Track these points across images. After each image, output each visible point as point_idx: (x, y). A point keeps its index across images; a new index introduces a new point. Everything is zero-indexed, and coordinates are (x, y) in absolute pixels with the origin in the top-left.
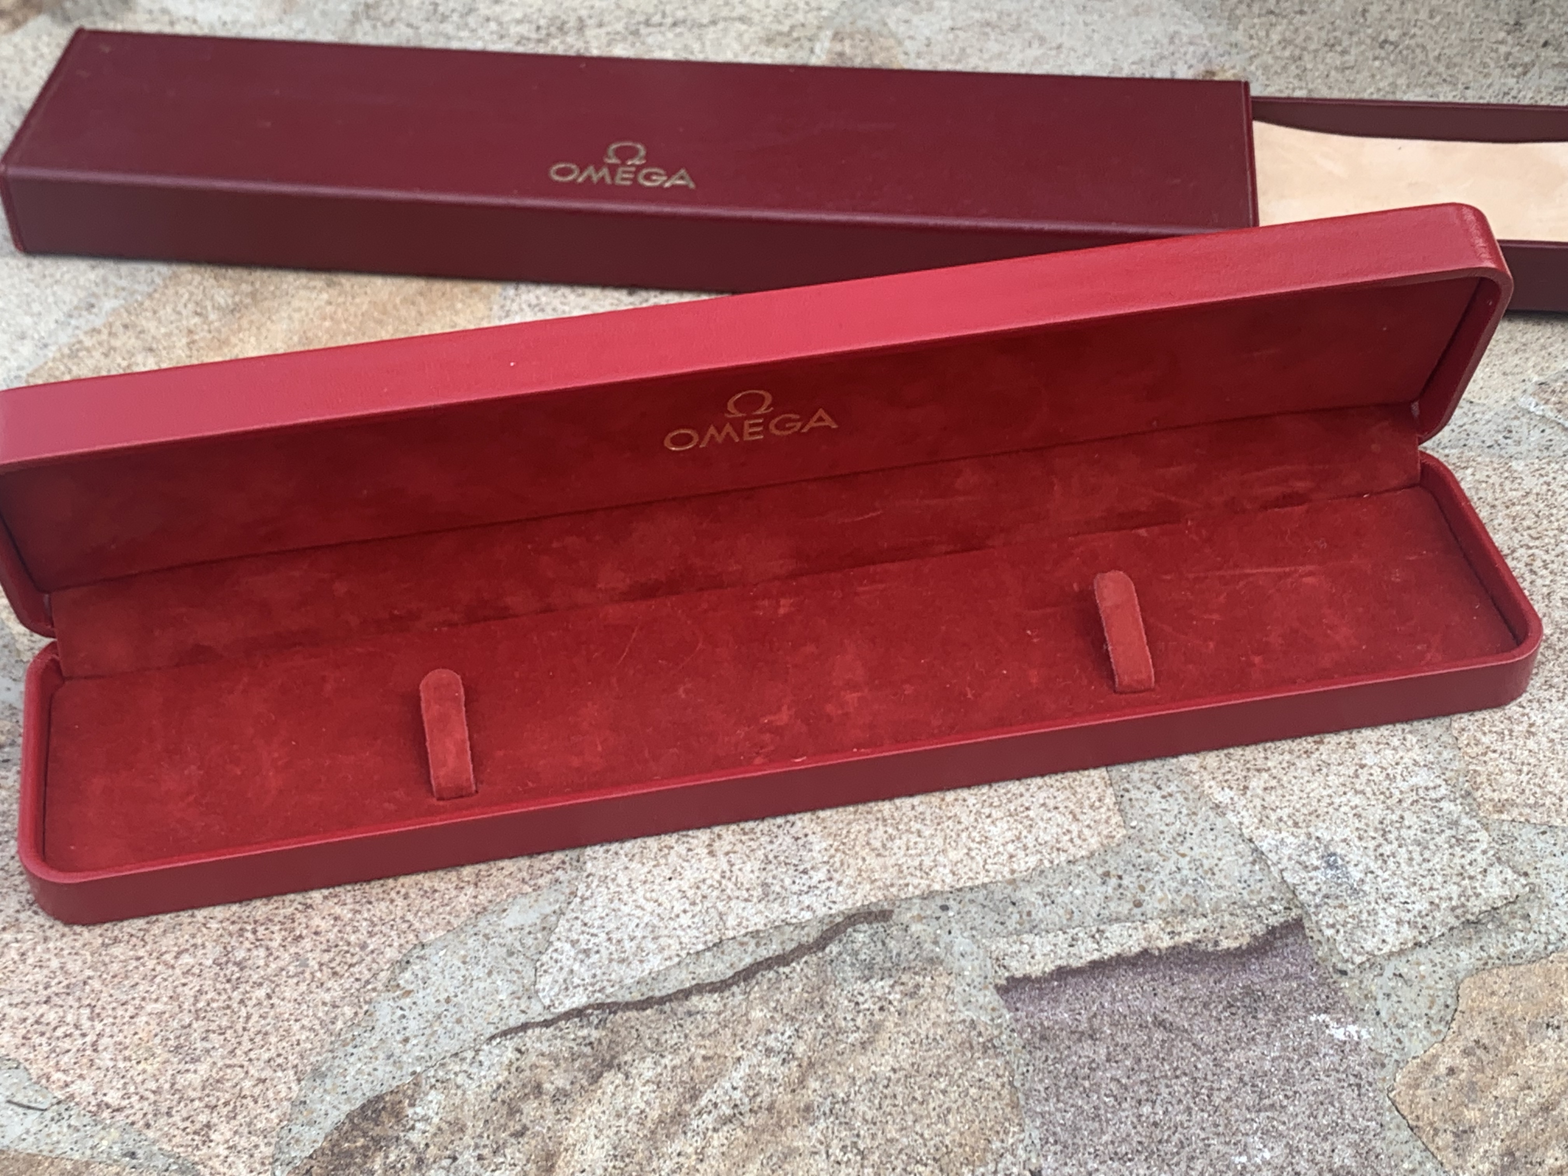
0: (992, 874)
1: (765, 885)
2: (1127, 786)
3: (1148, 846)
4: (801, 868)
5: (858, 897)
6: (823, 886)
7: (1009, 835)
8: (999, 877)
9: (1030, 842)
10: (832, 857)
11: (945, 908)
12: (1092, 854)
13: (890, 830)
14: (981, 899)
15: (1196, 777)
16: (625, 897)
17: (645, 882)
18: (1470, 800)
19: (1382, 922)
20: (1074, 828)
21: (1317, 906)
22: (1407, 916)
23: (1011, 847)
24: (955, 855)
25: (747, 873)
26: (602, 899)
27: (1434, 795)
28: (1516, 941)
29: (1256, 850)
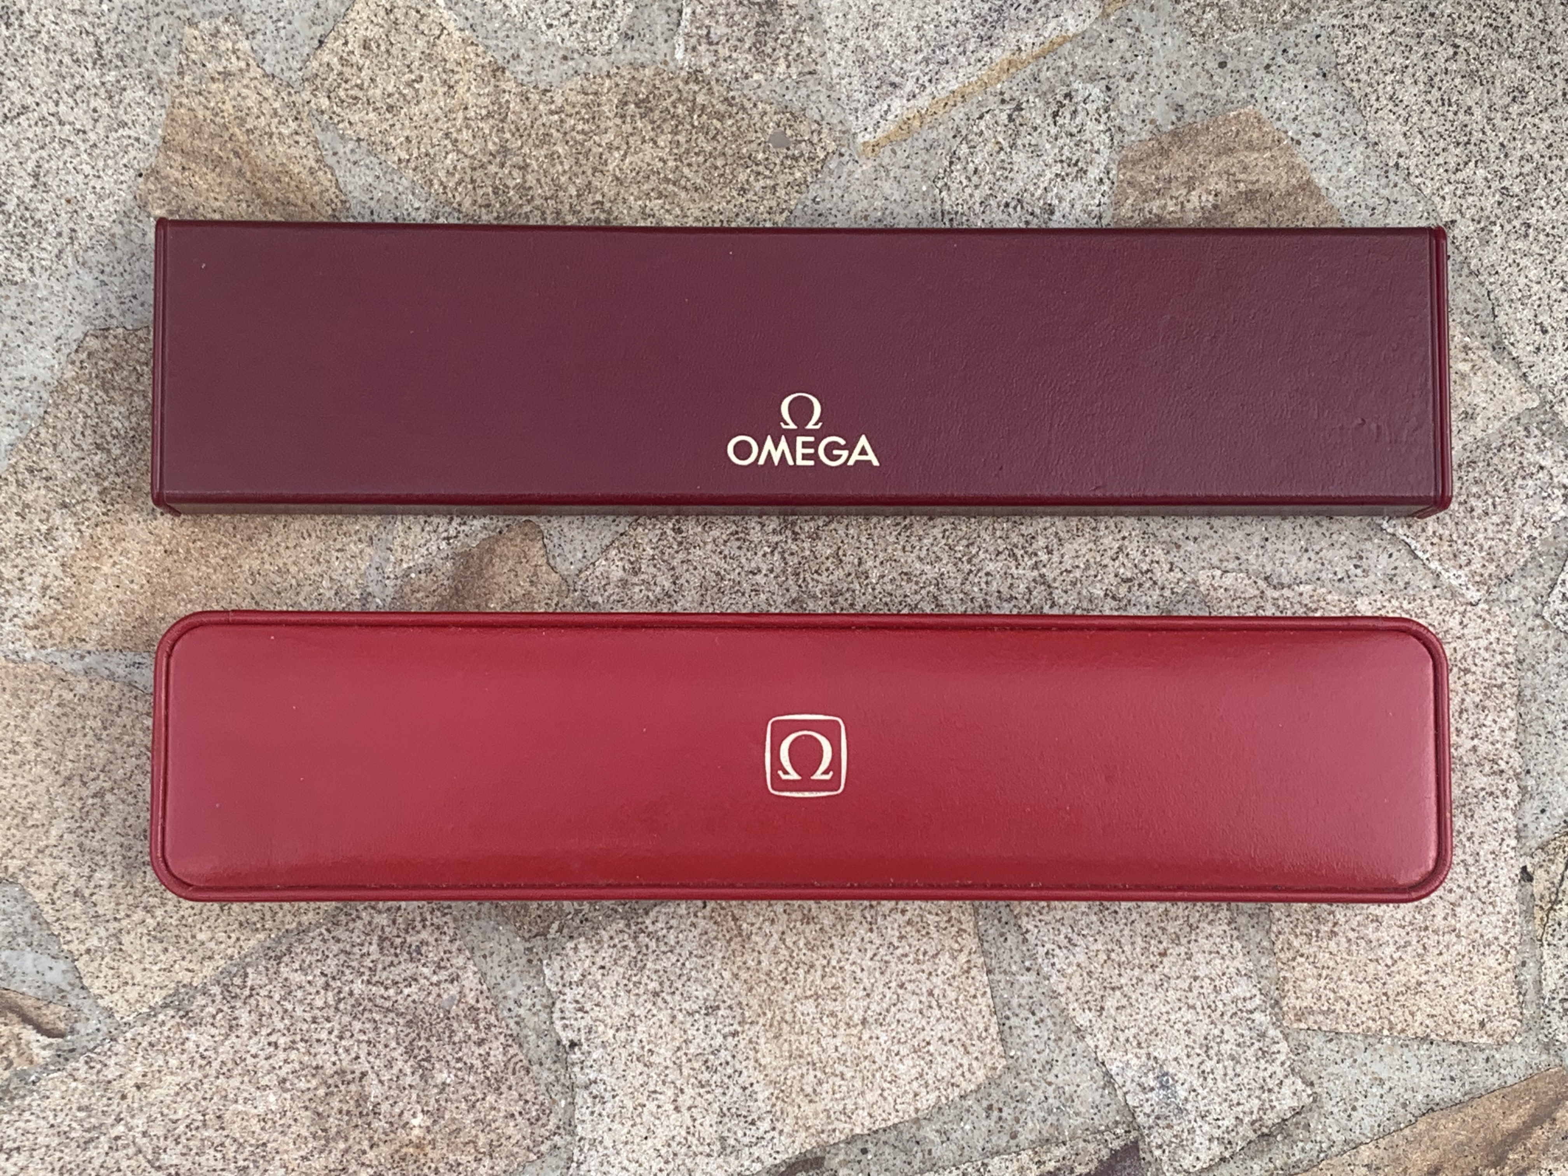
0: (901, 1114)
1: (723, 1139)
2: (1008, 1013)
3: (1023, 1076)
4: (749, 1119)
5: (797, 1145)
6: (768, 1136)
7: (914, 1072)
8: (906, 1117)
9: (930, 1078)
10: (774, 1105)
11: (864, 1151)
12: (979, 1087)
13: (819, 1074)
14: (892, 1140)
15: (1063, 999)
16: (612, 1159)
17: (626, 1143)
18: (1277, 1010)
19: (1198, 1140)
20: (965, 1062)
21: (1150, 1128)
22: (1217, 1133)
23: (915, 1084)
24: (871, 1097)
25: (707, 1127)
26: (594, 1163)
27: (1250, 1005)
28: (1296, 1151)
29: (1107, 1073)
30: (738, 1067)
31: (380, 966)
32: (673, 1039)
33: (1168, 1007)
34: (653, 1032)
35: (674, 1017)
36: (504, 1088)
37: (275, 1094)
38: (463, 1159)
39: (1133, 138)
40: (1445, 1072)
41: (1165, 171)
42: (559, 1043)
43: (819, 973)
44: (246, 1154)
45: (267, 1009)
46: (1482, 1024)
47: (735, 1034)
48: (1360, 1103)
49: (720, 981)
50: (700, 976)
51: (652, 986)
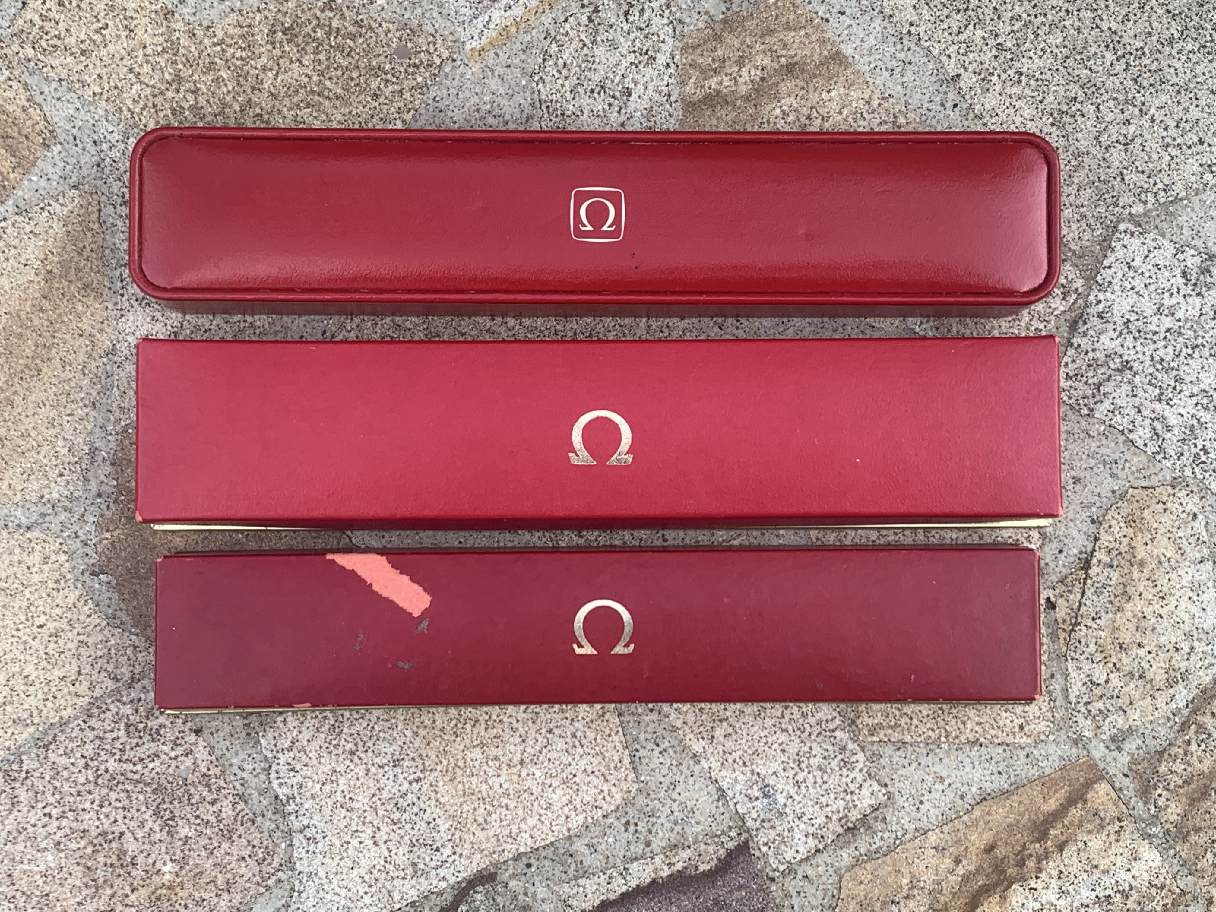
0: (556, 834)
1: (414, 864)
2: (637, 746)
3: (653, 796)
4: (434, 847)
5: (474, 865)
6: (450, 860)
7: (565, 800)
8: (561, 836)
9: (578, 803)
10: (453, 835)
11: (529, 866)
12: (618, 808)
13: (488, 807)
14: (550, 855)
15: (681, 732)
16: (326, 887)
17: (337, 873)
18: (854, 727)
19: (797, 836)
20: (605, 788)
21: (757, 830)
22: (811, 830)
23: (566, 809)
24: (532, 821)
25: (401, 856)
26: (311, 891)
27: (831, 726)
28: (876, 840)
29: (720, 789)
30: (422, 806)
31: (128, 747)
32: (369, 788)
33: (765, 732)
34: (352, 783)
35: (368, 770)
36: (235, 837)
37: (52, 854)
38: (206, 896)
39: (692, 28)
40: (993, 768)
41: (720, 53)
42: (276, 797)
43: (483, 726)
44: (34, 903)
45: (41, 788)
46: (1021, 727)
47: (418, 780)
48: (926, 797)
49: (403, 739)
50: (387, 736)
51: (349, 746)
